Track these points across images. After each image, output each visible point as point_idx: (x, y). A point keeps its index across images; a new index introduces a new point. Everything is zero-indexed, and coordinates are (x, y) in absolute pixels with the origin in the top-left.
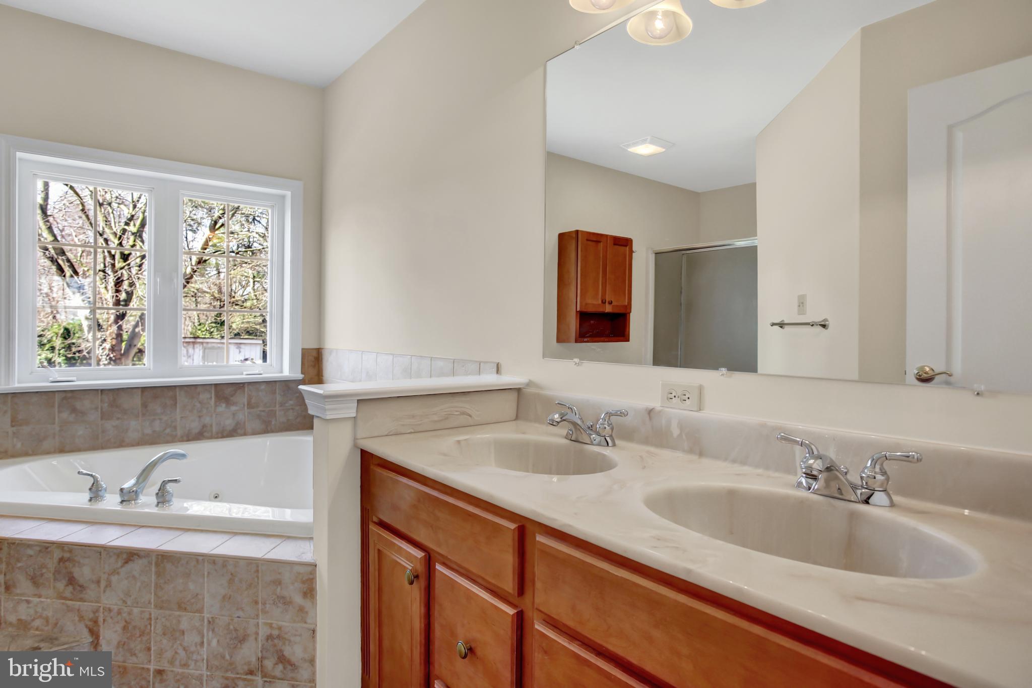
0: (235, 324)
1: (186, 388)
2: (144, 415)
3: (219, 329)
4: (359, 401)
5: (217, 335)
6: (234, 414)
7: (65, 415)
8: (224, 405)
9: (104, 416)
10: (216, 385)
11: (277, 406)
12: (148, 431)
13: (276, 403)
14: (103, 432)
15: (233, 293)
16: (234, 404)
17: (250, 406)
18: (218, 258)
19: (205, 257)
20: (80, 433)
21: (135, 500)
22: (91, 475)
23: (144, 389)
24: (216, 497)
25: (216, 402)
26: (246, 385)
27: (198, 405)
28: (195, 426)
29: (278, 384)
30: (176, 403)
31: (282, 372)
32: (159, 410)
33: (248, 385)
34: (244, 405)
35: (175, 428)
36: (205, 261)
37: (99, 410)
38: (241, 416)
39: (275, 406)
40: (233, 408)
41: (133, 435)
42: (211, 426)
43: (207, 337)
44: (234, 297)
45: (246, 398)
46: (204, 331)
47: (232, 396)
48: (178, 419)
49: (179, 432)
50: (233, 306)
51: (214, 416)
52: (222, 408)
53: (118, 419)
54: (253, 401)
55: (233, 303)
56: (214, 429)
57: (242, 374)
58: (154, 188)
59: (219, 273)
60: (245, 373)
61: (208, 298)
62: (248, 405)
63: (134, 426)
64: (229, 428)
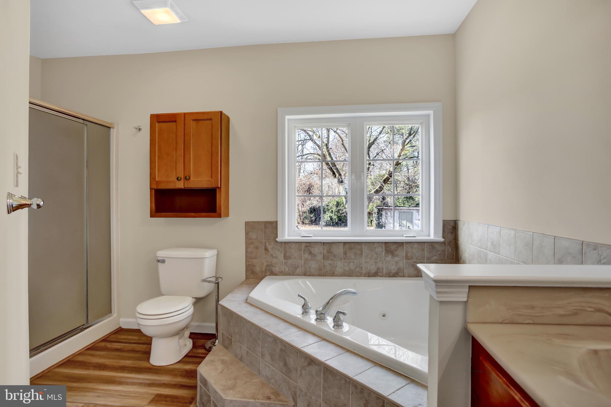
0: (417, 198)
1: (367, 244)
2: (345, 259)
3: (408, 201)
4: (470, 287)
5: (407, 204)
6: (397, 263)
7: (306, 255)
8: (390, 256)
9: (324, 258)
10: (386, 243)
11: (425, 260)
12: (347, 269)
13: (424, 257)
14: (324, 267)
15: (416, 181)
16: (397, 256)
17: (407, 258)
18: (408, 161)
19: (400, 161)
20: (313, 266)
21: (323, 319)
22: (304, 299)
23: (345, 243)
24: (384, 316)
25: (385, 254)
26: (404, 244)
27: (375, 255)
28: (373, 269)
29: (426, 244)
30: (362, 253)
31: (429, 236)
32: (353, 257)
33: (406, 244)
34: (403, 257)
35: (362, 268)
36: (400, 163)
37: (322, 254)
38: (401, 264)
39: (424, 260)
40: (396, 259)
41: (339, 270)
42: (383, 269)
43: (402, 206)
44: (416, 183)
45: (404, 252)
46: (400, 203)
47: (395, 251)
48: (363, 263)
49: (364, 271)
50: (415, 188)
51: (384, 263)
52: (389, 258)
53: (332, 260)
54: (409, 255)
55: (415, 186)
56: (384, 271)
57: (403, 236)
58: (350, 123)
59: (408, 169)
60: (404, 235)
61: (402, 184)
62: (406, 257)
63: (340, 266)
64: (393, 271)
